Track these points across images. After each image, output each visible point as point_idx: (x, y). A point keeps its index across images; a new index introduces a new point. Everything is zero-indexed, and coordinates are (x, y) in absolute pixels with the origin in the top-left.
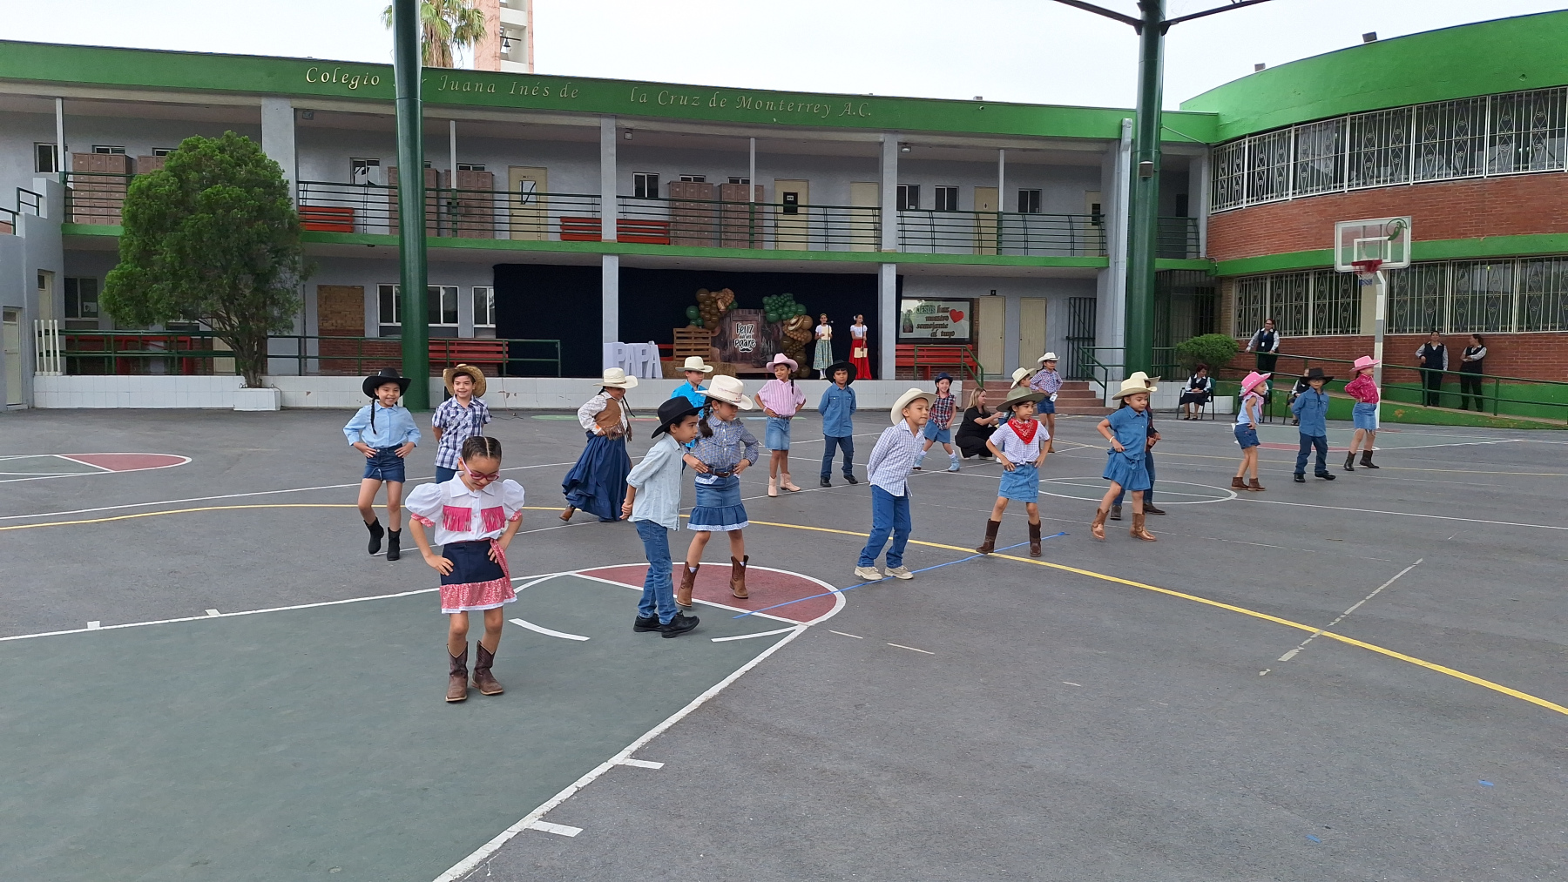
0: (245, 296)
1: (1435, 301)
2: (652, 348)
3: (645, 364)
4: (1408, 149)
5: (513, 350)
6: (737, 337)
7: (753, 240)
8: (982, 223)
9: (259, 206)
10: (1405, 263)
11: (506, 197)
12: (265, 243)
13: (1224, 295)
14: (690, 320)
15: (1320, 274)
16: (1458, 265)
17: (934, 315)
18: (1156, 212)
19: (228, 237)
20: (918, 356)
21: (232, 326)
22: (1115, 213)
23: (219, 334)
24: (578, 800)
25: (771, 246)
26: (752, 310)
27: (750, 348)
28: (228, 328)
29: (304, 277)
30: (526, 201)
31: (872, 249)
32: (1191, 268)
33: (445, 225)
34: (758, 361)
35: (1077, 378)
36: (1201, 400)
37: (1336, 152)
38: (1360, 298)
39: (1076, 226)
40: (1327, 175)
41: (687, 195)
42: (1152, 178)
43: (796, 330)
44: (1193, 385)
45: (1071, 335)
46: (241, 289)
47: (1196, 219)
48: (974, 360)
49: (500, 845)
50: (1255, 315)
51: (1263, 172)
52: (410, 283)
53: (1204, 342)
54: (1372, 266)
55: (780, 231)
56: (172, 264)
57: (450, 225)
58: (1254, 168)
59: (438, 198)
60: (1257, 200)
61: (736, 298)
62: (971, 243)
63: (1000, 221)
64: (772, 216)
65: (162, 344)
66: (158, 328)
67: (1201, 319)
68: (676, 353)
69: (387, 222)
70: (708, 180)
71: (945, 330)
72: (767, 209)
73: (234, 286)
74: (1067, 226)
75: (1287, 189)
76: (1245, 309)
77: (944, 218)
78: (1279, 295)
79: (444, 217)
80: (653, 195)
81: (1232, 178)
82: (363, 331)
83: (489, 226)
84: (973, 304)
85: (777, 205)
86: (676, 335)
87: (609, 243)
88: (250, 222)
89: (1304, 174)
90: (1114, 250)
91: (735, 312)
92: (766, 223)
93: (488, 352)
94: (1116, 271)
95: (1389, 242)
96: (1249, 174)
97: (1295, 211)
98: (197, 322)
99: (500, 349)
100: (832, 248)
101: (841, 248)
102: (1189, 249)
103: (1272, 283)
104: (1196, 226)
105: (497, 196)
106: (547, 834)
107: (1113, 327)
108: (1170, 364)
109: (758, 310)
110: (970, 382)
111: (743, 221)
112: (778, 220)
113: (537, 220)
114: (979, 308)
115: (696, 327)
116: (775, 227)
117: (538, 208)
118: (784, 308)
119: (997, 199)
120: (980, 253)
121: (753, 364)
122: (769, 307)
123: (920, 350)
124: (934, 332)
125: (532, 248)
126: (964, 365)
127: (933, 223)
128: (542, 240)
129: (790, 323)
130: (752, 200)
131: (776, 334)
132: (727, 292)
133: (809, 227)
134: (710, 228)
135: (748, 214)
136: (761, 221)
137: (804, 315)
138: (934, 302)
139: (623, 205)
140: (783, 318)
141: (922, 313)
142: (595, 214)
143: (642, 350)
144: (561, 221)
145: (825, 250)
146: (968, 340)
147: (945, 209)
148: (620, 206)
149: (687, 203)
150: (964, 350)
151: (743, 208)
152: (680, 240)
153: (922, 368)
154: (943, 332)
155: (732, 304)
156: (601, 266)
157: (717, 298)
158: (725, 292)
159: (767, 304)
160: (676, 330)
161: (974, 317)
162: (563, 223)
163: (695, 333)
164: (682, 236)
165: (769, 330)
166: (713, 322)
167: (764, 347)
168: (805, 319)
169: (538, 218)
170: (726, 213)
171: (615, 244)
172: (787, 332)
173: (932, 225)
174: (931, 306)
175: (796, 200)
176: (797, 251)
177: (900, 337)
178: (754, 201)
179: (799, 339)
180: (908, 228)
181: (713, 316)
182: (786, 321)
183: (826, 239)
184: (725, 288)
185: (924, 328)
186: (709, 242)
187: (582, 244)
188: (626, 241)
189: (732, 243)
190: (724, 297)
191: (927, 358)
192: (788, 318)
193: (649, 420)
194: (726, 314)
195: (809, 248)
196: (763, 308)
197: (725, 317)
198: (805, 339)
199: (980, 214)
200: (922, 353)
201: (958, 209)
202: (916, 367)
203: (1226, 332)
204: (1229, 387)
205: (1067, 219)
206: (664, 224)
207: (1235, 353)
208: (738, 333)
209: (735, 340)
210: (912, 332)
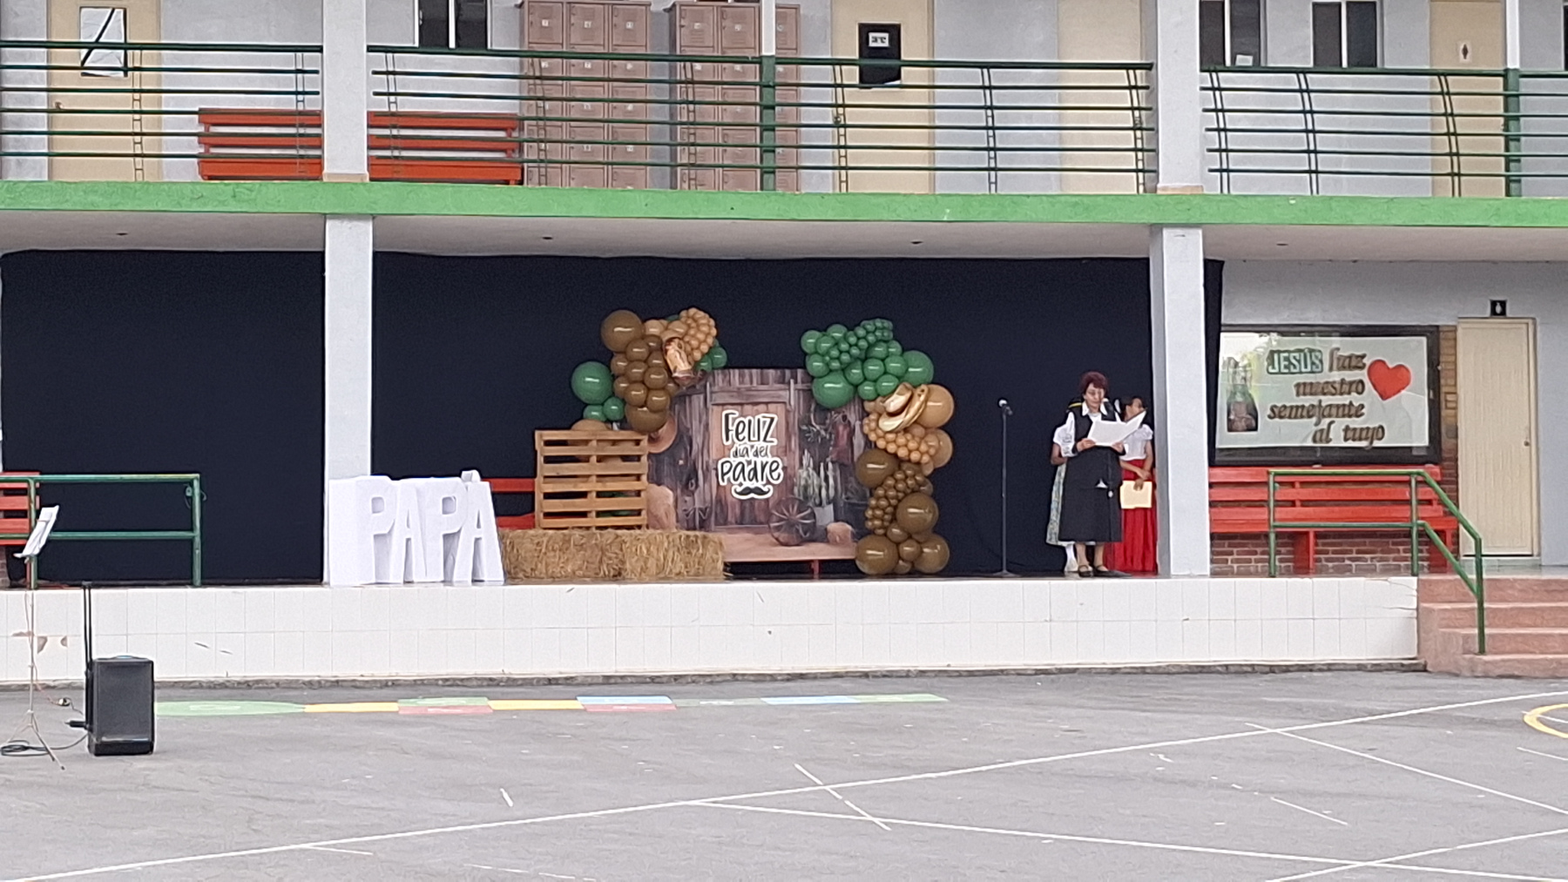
2: (473, 492)
3: (450, 538)
6: (724, 451)
7: (772, 166)
8: (1459, 105)
11: (38, 57)
14: (586, 405)
17: (1320, 378)
20: (1279, 503)
25: (824, 183)
26: (771, 372)
27: (768, 486)
31: (1128, 185)
34: (790, 525)
41: (576, 39)
43: (905, 429)
48: (1448, 510)
55: (852, 136)
61: (724, 337)
62: (1425, 165)
63: (1510, 98)
64: (827, 96)
68: (542, 505)
71: (1355, 423)
72: (809, 73)
77: (1340, 90)
84: (1437, 340)
85: (841, 63)
86: (542, 451)
87: (345, 184)
91: (719, 377)
92: (808, 116)
99: (20, 503)
100: (1010, 184)
101: (1035, 184)
105: (12, 56)
109: (788, 372)
110: (1442, 581)
111: (739, 108)
112: (844, 106)
113: (134, 120)
114: (1455, 355)
115: (603, 425)
116: (837, 125)
117: (137, 87)
118: (865, 364)
119: (1500, 32)
120: (1457, 191)
121: (776, 534)
122: (823, 361)
123: (1281, 483)
124: (1322, 430)
125: (116, 205)
126: (1421, 528)
127: (1308, 108)
128: (146, 180)
129: (885, 408)
130: (767, 51)
131: (843, 441)
132: (695, 321)
133: (938, 123)
134: (641, 134)
135: (755, 90)
136: (794, 108)
137: (928, 384)
138: (1318, 338)
139: (388, 73)
140: (864, 398)
141: (1280, 373)
142: (303, 101)
143: (445, 500)
144: (200, 122)
145: (987, 192)
146: (1423, 453)
147: (1345, 64)
148: (375, 73)
149: (573, 61)
150: (1418, 482)
151: (744, 73)
152: (553, 171)
153: (1289, 538)
154: (1347, 429)
155: (709, 354)
156: (321, 250)
157: (665, 339)
158: (690, 321)
159: (816, 353)
160: (541, 436)
161: (1442, 381)
162: (207, 129)
163: (600, 444)
164: (559, 158)
165: (823, 433)
166: (653, 411)
167: (806, 481)
168: (932, 398)
169: (137, 116)
170: (690, 90)
171: (362, 187)
172: (879, 437)
173: (1304, 112)
174: (1311, 351)
175: (895, 43)
176: (905, 195)
177: (1218, 445)
178: (773, 53)
179: (915, 456)
180: (1232, 120)
181: (655, 392)
182: (872, 404)
183: (990, 158)
184: (687, 309)
185: (1290, 417)
186: (640, 172)
187: (264, 189)
188: (396, 176)
189: (710, 172)
190: (686, 334)
191: (1302, 506)
192: (878, 395)
193: (470, 711)
194: (694, 386)
195: (937, 188)
196: (804, 367)
197: (690, 396)
198: (931, 456)
199: (1449, 78)
200: (1290, 494)
201: (1383, 63)
202: (1272, 537)
206: (506, 124)
208: (730, 442)
209: (720, 462)
210: (1255, 429)
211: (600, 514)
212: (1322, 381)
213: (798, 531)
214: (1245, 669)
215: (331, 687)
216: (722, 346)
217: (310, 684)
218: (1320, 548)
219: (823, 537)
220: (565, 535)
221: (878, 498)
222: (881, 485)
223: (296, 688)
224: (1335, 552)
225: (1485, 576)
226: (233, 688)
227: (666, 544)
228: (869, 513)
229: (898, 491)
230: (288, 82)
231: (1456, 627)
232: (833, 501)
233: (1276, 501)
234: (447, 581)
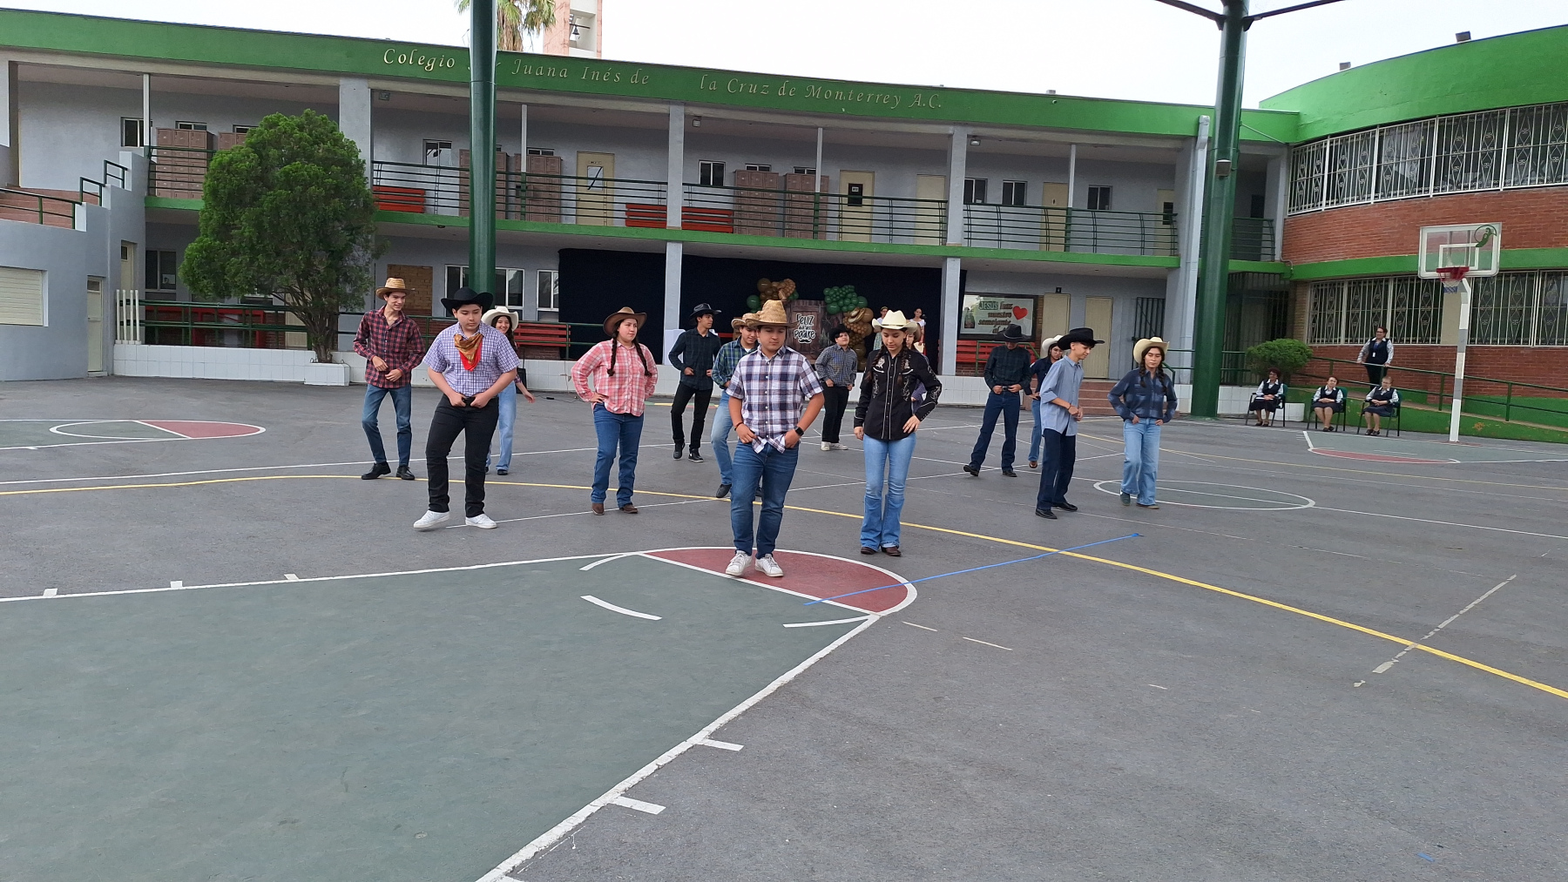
0: (319, 272)
1: (1521, 311)
4: (1499, 153)
5: (574, 334)
8: (1051, 219)
9: (336, 185)
10: (1493, 271)
11: (573, 182)
12: (339, 221)
13: (1298, 299)
15: (1400, 280)
16: (1548, 275)
17: (996, 311)
18: (1231, 213)
19: (305, 214)
20: (980, 353)
21: (305, 301)
22: (1188, 212)
23: (292, 309)
24: (659, 778)
25: (834, 237)
26: (813, 302)
27: (810, 339)
28: (301, 303)
29: (376, 256)
30: (592, 186)
31: (936, 242)
32: (1265, 271)
33: (512, 208)
36: (1271, 407)
37: (1423, 155)
38: (1442, 306)
39: (1147, 224)
40: (1411, 181)
41: (753, 184)
42: (1229, 177)
43: (856, 322)
44: (1266, 391)
46: (315, 265)
47: (1272, 221)
49: (583, 819)
50: (1330, 321)
51: (1345, 174)
52: (479, 264)
53: (1276, 347)
54: (1457, 273)
55: (845, 222)
56: (250, 238)
57: (518, 208)
58: (1335, 170)
59: (507, 181)
60: (1337, 202)
61: (798, 289)
62: (1038, 239)
63: (1068, 217)
64: (836, 207)
65: (236, 317)
66: (233, 301)
67: (1273, 323)
69: (457, 204)
70: (773, 171)
72: (831, 199)
73: (309, 263)
74: (1138, 224)
75: (1369, 192)
76: (1320, 314)
77: (1010, 212)
78: (1356, 302)
79: (512, 200)
80: (719, 183)
81: (1311, 179)
82: (431, 310)
83: (556, 210)
84: (1037, 300)
85: (841, 196)
87: (674, 230)
88: (327, 199)
89: (1388, 177)
90: (1185, 251)
91: (796, 301)
92: (831, 214)
93: (551, 335)
94: (1187, 271)
95: (1477, 249)
96: (1329, 176)
97: (1376, 215)
98: (272, 296)
99: (563, 333)
100: (896, 240)
101: (905, 241)
102: (1264, 251)
103: (1349, 289)
104: (1272, 228)
105: (564, 181)
106: (630, 809)
107: (1182, 330)
108: (1240, 368)
109: (818, 302)
111: (807, 211)
112: (842, 211)
113: (604, 205)
114: (1043, 305)
116: (839, 218)
117: (608, 194)
118: (845, 300)
119: (1067, 195)
120: (1047, 249)
122: (830, 298)
123: (981, 346)
125: (598, 234)
127: (999, 218)
128: (605, 225)
129: (850, 315)
130: (817, 190)
132: (789, 282)
133: (874, 218)
134: (773, 217)
135: (813, 204)
136: (826, 211)
137: (866, 306)
138: (996, 298)
139: (688, 193)
140: (843, 310)
141: (983, 309)
142: (661, 201)
144: (626, 206)
145: (890, 243)
147: (1012, 204)
148: (685, 193)
149: (752, 191)
151: (809, 199)
152: (744, 229)
155: (792, 294)
156: (665, 253)
157: (778, 288)
158: (787, 282)
159: (828, 295)
161: (1038, 314)
162: (629, 209)
164: (746, 225)
170: (791, 203)
171: (679, 231)
173: (997, 219)
174: (994, 302)
175: (861, 191)
176: (861, 242)
177: (961, 332)
178: (819, 191)
180: (973, 221)
182: (846, 314)
183: (890, 231)
184: (786, 279)
185: (985, 324)
186: (773, 231)
187: (645, 230)
188: (691, 228)
189: (796, 233)
190: (785, 286)
192: (848, 311)
195: (873, 240)
196: (824, 300)
199: (1048, 209)
201: (1025, 203)
203: (1301, 338)
204: (1301, 394)
205: (1138, 217)
206: (728, 212)
207: (1308, 360)
208: (798, 323)
209: (795, 330)
210: (974, 327)
212: (997, 313)
230: (656, 194)
233: (977, 352)
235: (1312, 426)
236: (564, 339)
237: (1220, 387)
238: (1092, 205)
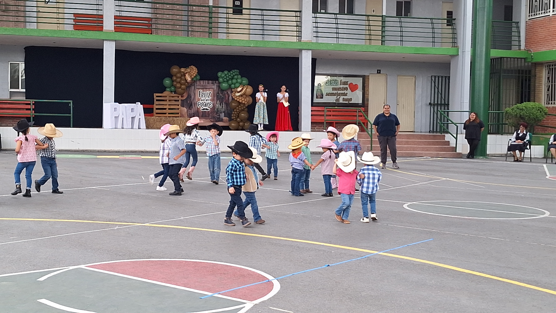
2: (139, 107)
3: (133, 118)
5: (38, 107)
6: (199, 100)
7: (211, 32)
8: (372, 23)
13: (537, 75)
14: (166, 88)
18: (491, 17)
22: (462, 18)
25: (223, 37)
26: (210, 81)
27: (209, 108)
30: (48, 2)
31: (295, 39)
32: (514, 57)
34: (214, 118)
35: (437, 132)
36: (522, 148)
39: (436, 26)
43: (241, 96)
44: (517, 138)
45: (432, 102)
47: (518, 22)
48: (366, 119)
53: (524, 108)
55: (231, 26)
61: (199, 73)
62: (363, 37)
63: (383, 22)
64: (225, 16)
67: (522, 92)
68: (155, 111)
71: (345, 97)
72: (221, 10)
74: (430, 26)
76: (552, 85)
77: (345, 19)
83: (22, 19)
84: (365, 79)
85: (228, 8)
86: (155, 98)
87: (109, 32)
91: (198, 82)
92: (220, 20)
93: (19, 109)
94: (463, 57)
99: (29, 107)
100: (267, 38)
101: (273, 39)
102: (513, 43)
104: (518, 27)
107: (462, 97)
108: (501, 123)
109: (214, 81)
110: (363, 134)
111: (204, 18)
112: (228, 18)
113: (57, 15)
114: (369, 82)
115: (170, 93)
116: (227, 23)
117: (58, 7)
118: (233, 80)
119: (382, 7)
120: (370, 43)
121: (211, 120)
122: (222, 79)
123: (328, 111)
124: (338, 99)
125: (53, 35)
126: (359, 122)
127: (337, 23)
128: (60, 29)
129: (237, 91)
130: (211, 4)
131: (227, 98)
132: (193, 69)
133: (251, 23)
134: (180, 23)
135: (208, 14)
136: (217, 18)
137: (247, 85)
138: (337, 77)
139: (119, 6)
140: (232, 87)
141: (328, 85)
142: (98, 12)
143: (132, 109)
144: (74, 16)
145: (262, 40)
146: (361, 105)
147: (346, 13)
148: (116, 6)
149: (165, 5)
150: (359, 111)
151: (205, 10)
152: (159, 31)
153: (329, 123)
154: (343, 98)
155: (195, 77)
156: (102, 48)
157: (185, 72)
158: (191, 69)
159: (221, 77)
160: (155, 95)
161: (366, 88)
162: (75, 18)
163: (170, 97)
164: (161, 28)
165: (222, 96)
166: (182, 89)
167: (218, 107)
168: (248, 88)
169: (58, 14)
170: (192, 13)
171: (113, 33)
172: (235, 97)
173: (336, 24)
174: (336, 80)
175: (241, 4)
176: (242, 40)
177: (314, 102)
178: (212, 5)
179: (243, 102)
180: (319, 25)
181: (183, 85)
182: (234, 89)
183: (262, 32)
184: (191, 66)
185: (330, 96)
186: (180, 33)
187: (88, 33)
188: (121, 31)
189: (196, 34)
190: (190, 71)
191: (333, 116)
192: (235, 88)
193: (136, 158)
194: (192, 84)
195: (250, 38)
196: (218, 80)
197: (191, 86)
198: (247, 102)
199: (369, 17)
200: (329, 113)
201: (355, 13)
202: (325, 123)
203: (539, 101)
204: (541, 139)
205: (429, 21)
206: (148, 19)
207: (545, 116)
208: (200, 97)
209: (198, 102)
210: (322, 98)
211: (169, 114)
212: (338, 87)
213: (216, 119)
214: (318, 153)
215: (103, 152)
216: (199, 75)
217: (99, 151)
218: (336, 126)
219: (222, 120)
220: (160, 118)
221: (235, 112)
222: (236, 108)
223: (95, 152)
224: (340, 127)
225: (373, 133)
226: (80, 152)
227: (184, 121)
228: (232, 115)
229: (239, 110)
230: (95, 7)
231: (366, 144)
232: (224, 112)
233: (326, 115)
234: (132, 128)
235: (549, 161)
236: (29, 112)
237: (488, 136)
238: (399, 14)
